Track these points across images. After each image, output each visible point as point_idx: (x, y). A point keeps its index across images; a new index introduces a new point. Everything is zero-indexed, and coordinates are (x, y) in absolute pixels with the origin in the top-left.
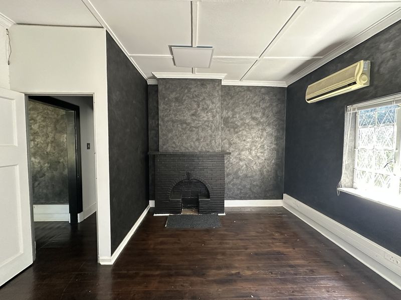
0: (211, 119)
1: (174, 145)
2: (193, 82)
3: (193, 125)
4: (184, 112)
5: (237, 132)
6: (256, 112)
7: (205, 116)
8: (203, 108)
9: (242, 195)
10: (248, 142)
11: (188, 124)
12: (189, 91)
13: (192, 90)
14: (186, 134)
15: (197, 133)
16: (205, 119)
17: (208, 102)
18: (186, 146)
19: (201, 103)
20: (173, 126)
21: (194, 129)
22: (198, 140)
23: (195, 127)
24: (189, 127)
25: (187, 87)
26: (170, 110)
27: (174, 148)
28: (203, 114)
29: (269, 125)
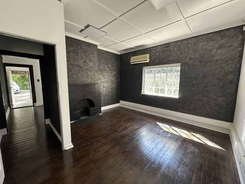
0: (93, 66)
1: (73, 80)
2: (83, 43)
3: (84, 68)
4: (79, 60)
5: (102, 73)
6: (109, 64)
7: (90, 64)
8: (89, 59)
9: (105, 104)
10: (106, 78)
11: (81, 67)
12: (81, 48)
13: (83, 48)
14: (80, 73)
15: (87, 73)
16: (90, 65)
17: (92, 56)
18: (81, 80)
19: (88, 56)
20: (72, 68)
21: (85, 70)
22: (87, 77)
23: (85, 69)
24: (82, 69)
25: (80, 45)
26: (70, 58)
27: (74, 81)
28: (89, 63)
29: (114, 71)
